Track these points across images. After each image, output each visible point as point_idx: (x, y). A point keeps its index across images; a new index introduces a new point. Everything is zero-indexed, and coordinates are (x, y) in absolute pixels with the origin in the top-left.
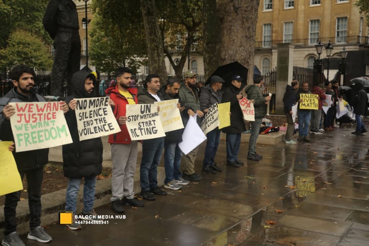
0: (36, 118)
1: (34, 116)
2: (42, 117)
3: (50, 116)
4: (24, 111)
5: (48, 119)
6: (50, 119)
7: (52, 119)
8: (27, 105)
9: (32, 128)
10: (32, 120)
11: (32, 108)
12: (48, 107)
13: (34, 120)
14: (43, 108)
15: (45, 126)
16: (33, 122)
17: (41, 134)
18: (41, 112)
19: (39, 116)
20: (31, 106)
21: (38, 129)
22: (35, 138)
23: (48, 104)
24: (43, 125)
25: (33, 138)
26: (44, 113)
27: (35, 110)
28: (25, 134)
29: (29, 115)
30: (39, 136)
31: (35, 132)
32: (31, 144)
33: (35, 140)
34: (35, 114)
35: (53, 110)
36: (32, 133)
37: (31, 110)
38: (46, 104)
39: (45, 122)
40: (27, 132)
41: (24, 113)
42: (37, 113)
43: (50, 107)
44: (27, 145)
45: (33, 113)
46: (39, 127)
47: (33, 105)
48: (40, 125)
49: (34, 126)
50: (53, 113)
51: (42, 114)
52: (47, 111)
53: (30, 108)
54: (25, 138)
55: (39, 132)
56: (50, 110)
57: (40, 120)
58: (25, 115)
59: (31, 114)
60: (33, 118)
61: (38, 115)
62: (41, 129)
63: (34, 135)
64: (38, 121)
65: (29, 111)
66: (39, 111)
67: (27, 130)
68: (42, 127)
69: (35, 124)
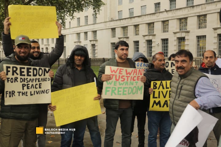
0: (124, 79)
1: (123, 77)
2: (129, 78)
3: (135, 78)
4: (115, 72)
5: (134, 80)
6: (135, 80)
7: (136, 81)
8: (118, 69)
9: (120, 85)
10: (121, 79)
11: (122, 72)
12: (134, 72)
13: (123, 79)
14: (130, 73)
15: (130, 85)
16: (122, 81)
17: (125, 89)
18: (128, 75)
19: (127, 78)
20: (121, 70)
21: (124, 86)
22: (121, 91)
23: (135, 70)
24: (129, 84)
25: (119, 91)
26: (131, 76)
27: (124, 73)
28: (112, 88)
29: (119, 76)
30: (124, 91)
31: (121, 88)
32: (116, 94)
33: (120, 93)
34: (124, 76)
35: (138, 75)
36: (119, 88)
37: (121, 73)
38: (133, 70)
39: (130, 82)
40: (115, 86)
41: (115, 74)
42: (125, 75)
43: (136, 72)
44: (112, 95)
45: (123, 75)
46: (125, 85)
47: (123, 69)
48: (127, 83)
49: (122, 83)
50: (138, 77)
51: (129, 77)
52: (133, 74)
53: (120, 71)
54: (112, 90)
55: (124, 88)
56: (136, 74)
57: (127, 80)
58: (116, 75)
59: (121, 75)
60: (122, 78)
61: (126, 76)
62: (126, 86)
63: (120, 90)
64: (126, 80)
65: (120, 73)
66: (127, 74)
67: (116, 85)
68: (128, 85)
69: (122, 82)
